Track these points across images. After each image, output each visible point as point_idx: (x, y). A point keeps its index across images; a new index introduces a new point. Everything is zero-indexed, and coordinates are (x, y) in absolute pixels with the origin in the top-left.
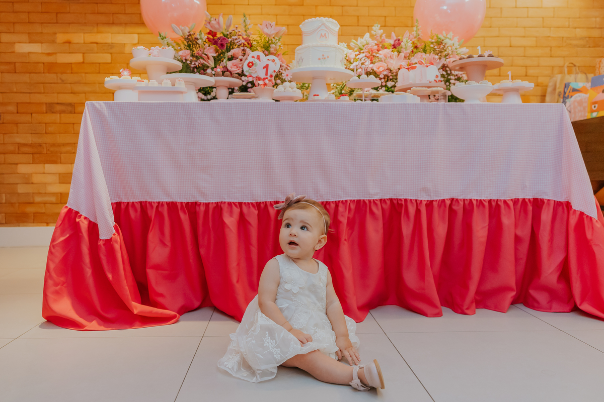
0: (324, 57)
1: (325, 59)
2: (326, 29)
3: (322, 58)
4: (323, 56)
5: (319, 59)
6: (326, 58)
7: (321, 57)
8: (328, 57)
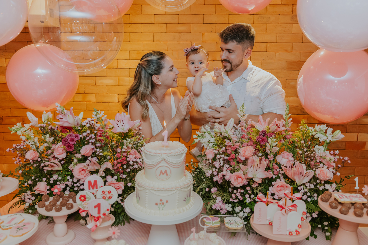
0: (162, 202)
1: (163, 204)
2: (167, 165)
3: (160, 204)
4: (161, 200)
5: (157, 204)
6: (165, 203)
7: (159, 202)
8: (167, 202)
